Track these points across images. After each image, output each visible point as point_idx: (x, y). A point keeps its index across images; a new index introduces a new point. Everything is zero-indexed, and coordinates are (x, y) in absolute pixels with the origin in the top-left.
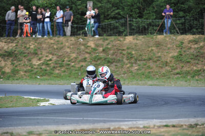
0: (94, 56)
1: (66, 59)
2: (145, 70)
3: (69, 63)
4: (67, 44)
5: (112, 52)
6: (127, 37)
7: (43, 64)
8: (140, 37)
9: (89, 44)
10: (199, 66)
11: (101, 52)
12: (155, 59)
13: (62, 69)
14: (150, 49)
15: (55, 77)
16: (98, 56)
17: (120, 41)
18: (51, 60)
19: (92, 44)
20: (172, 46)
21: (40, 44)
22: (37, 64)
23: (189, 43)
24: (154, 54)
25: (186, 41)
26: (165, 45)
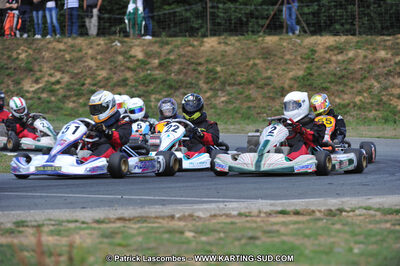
0: (142, 75)
1: (88, 81)
2: (242, 103)
3: (94, 88)
4: (90, 52)
5: (177, 67)
6: (205, 39)
7: (43, 90)
8: (233, 39)
9: (133, 52)
10: (346, 97)
11: (157, 68)
12: (261, 83)
13: (81, 101)
14: (251, 62)
15: (66, 115)
16: (150, 75)
17: (193, 46)
18: (58, 82)
19: (138, 53)
20: (293, 57)
21: (39, 50)
22: (31, 89)
23: (326, 52)
24: (258, 72)
25: (320, 47)
26: (279, 54)
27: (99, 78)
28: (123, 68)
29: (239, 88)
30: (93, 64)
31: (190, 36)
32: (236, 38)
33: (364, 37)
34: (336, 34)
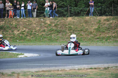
0: (49, 28)
1: (34, 31)
3: (35, 33)
4: (34, 22)
5: (60, 26)
6: (68, 18)
7: (20, 33)
8: (76, 18)
9: (47, 22)
10: (110, 34)
11: (54, 26)
12: (85, 30)
13: (31, 36)
14: (82, 25)
15: (27, 41)
16: (52, 28)
17: (64, 20)
18: (25, 31)
19: (48, 22)
20: (94, 23)
21: (19, 22)
22: (17, 33)
23: (104, 21)
24: (84, 27)
25: (102, 20)
26: (90, 22)
27: (37, 30)
28: (44, 27)
29: (78, 32)
30: (35, 25)
31: (63, 17)
32: (77, 17)
33: (115, 17)
34: (107, 16)
